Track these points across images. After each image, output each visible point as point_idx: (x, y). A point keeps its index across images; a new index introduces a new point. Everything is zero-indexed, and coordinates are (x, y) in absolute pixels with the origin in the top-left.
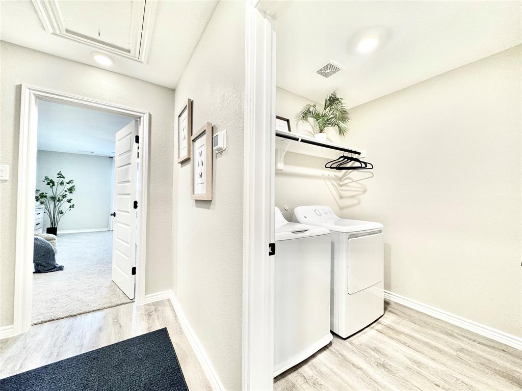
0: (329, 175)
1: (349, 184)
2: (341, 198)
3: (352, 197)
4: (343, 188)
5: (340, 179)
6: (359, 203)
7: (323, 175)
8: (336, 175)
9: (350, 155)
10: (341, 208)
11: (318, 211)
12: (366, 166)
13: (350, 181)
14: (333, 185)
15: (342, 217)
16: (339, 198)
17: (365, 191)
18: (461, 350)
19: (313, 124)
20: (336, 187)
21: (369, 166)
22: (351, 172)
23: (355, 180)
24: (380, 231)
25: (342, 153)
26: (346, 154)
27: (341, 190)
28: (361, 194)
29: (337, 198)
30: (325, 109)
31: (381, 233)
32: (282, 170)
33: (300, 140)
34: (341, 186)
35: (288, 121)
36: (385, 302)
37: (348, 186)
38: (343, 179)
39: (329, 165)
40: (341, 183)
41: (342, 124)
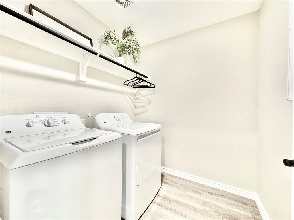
0: (127, 91)
1: (140, 98)
2: (135, 107)
3: (142, 107)
4: (137, 101)
5: (135, 95)
6: (146, 111)
7: (123, 90)
8: (132, 91)
9: (141, 77)
10: (135, 115)
11: (117, 117)
12: (151, 86)
13: (141, 96)
14: (130, 98)
15: (136, 121)
16: (134, 107)
17: (150, 103)
18: (205, 203)
19: (114, 50)
20: (132, 100)
21: (152, 86)
22: (142, 90)
23: (144, 95)
24: (160, 130)
25: (135, 75)
26: (138, 76)
27: (135, 102)
28: (148, 105)
29: (133, 107)
30: (123, 39)
31: (160, 131)
32: (85, 82)
33: (98, 55)
34: (135, 99)
35: (91, 40)
36: (162, 175)
37: (140, 100)
38: (137, 95)
39: (127, 83)
40: (135, 98)
41: (135, 54)
